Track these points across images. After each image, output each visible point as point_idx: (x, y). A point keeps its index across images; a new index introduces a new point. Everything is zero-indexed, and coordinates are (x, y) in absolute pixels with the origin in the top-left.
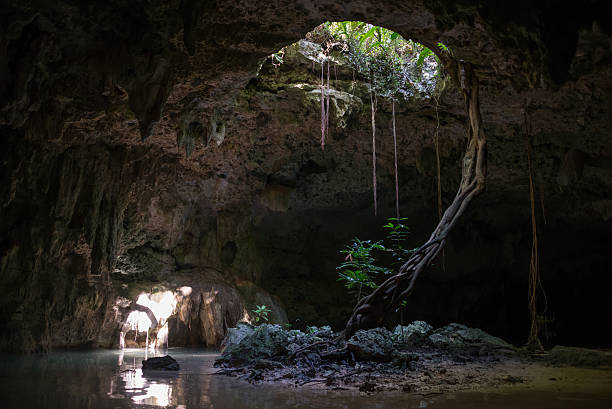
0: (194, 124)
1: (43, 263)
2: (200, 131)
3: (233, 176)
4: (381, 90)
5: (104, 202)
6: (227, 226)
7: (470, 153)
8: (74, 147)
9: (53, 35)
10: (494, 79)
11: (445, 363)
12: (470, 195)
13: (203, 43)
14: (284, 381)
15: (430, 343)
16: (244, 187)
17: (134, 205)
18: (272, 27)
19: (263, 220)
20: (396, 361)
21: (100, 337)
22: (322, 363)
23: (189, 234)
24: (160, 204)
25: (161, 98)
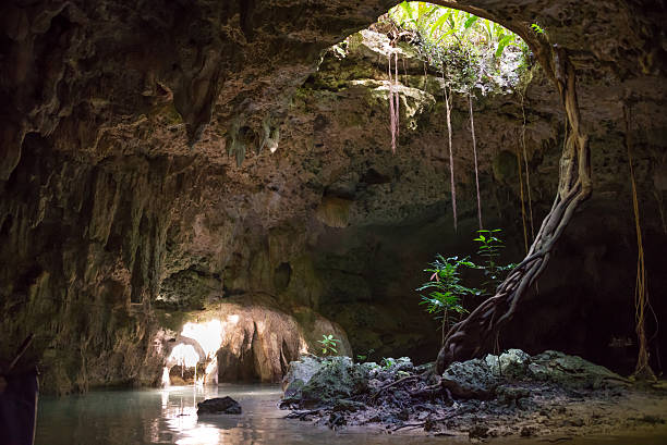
0: (245, 129)
1: (77, 290)
2: (251, 137)
3: (286, 188)
4: (455, 85)
5: (144, 220)
6: (280, 245)
7: (568, 152)
8: (111, 158)
9: (85, 27)
10: (592, 66)
11: (558, 399)
12: (575, 201)
13: (260, 30)
14: (371, 425)
15: (532, 375)
16: (298, 200)
17: (177, 224)
18: (340, 10)
19: (319, 237)
20: (503, 398)
21: (142, 374)
22: (413, 403)
23: (238, 255)
24: (206, 222)
25: (211, 97)
